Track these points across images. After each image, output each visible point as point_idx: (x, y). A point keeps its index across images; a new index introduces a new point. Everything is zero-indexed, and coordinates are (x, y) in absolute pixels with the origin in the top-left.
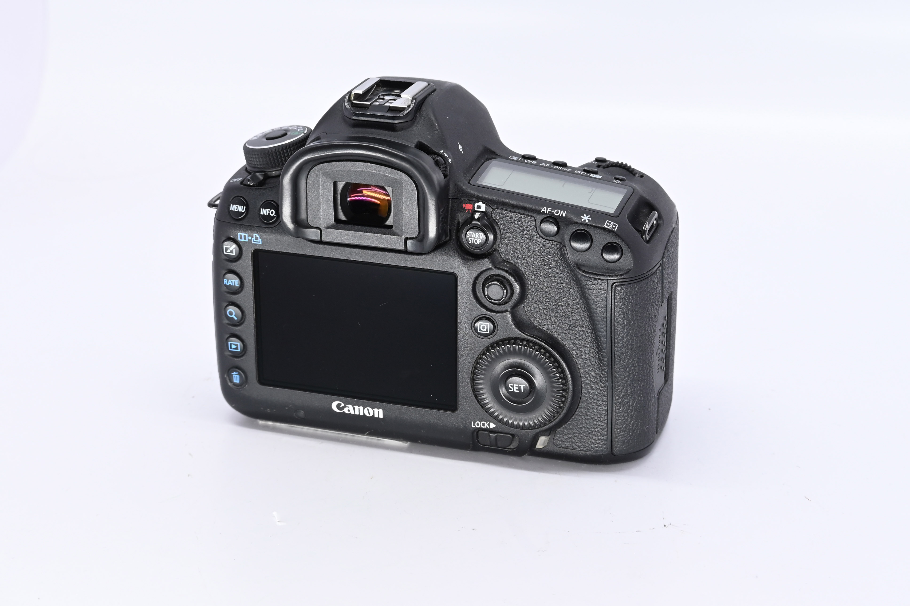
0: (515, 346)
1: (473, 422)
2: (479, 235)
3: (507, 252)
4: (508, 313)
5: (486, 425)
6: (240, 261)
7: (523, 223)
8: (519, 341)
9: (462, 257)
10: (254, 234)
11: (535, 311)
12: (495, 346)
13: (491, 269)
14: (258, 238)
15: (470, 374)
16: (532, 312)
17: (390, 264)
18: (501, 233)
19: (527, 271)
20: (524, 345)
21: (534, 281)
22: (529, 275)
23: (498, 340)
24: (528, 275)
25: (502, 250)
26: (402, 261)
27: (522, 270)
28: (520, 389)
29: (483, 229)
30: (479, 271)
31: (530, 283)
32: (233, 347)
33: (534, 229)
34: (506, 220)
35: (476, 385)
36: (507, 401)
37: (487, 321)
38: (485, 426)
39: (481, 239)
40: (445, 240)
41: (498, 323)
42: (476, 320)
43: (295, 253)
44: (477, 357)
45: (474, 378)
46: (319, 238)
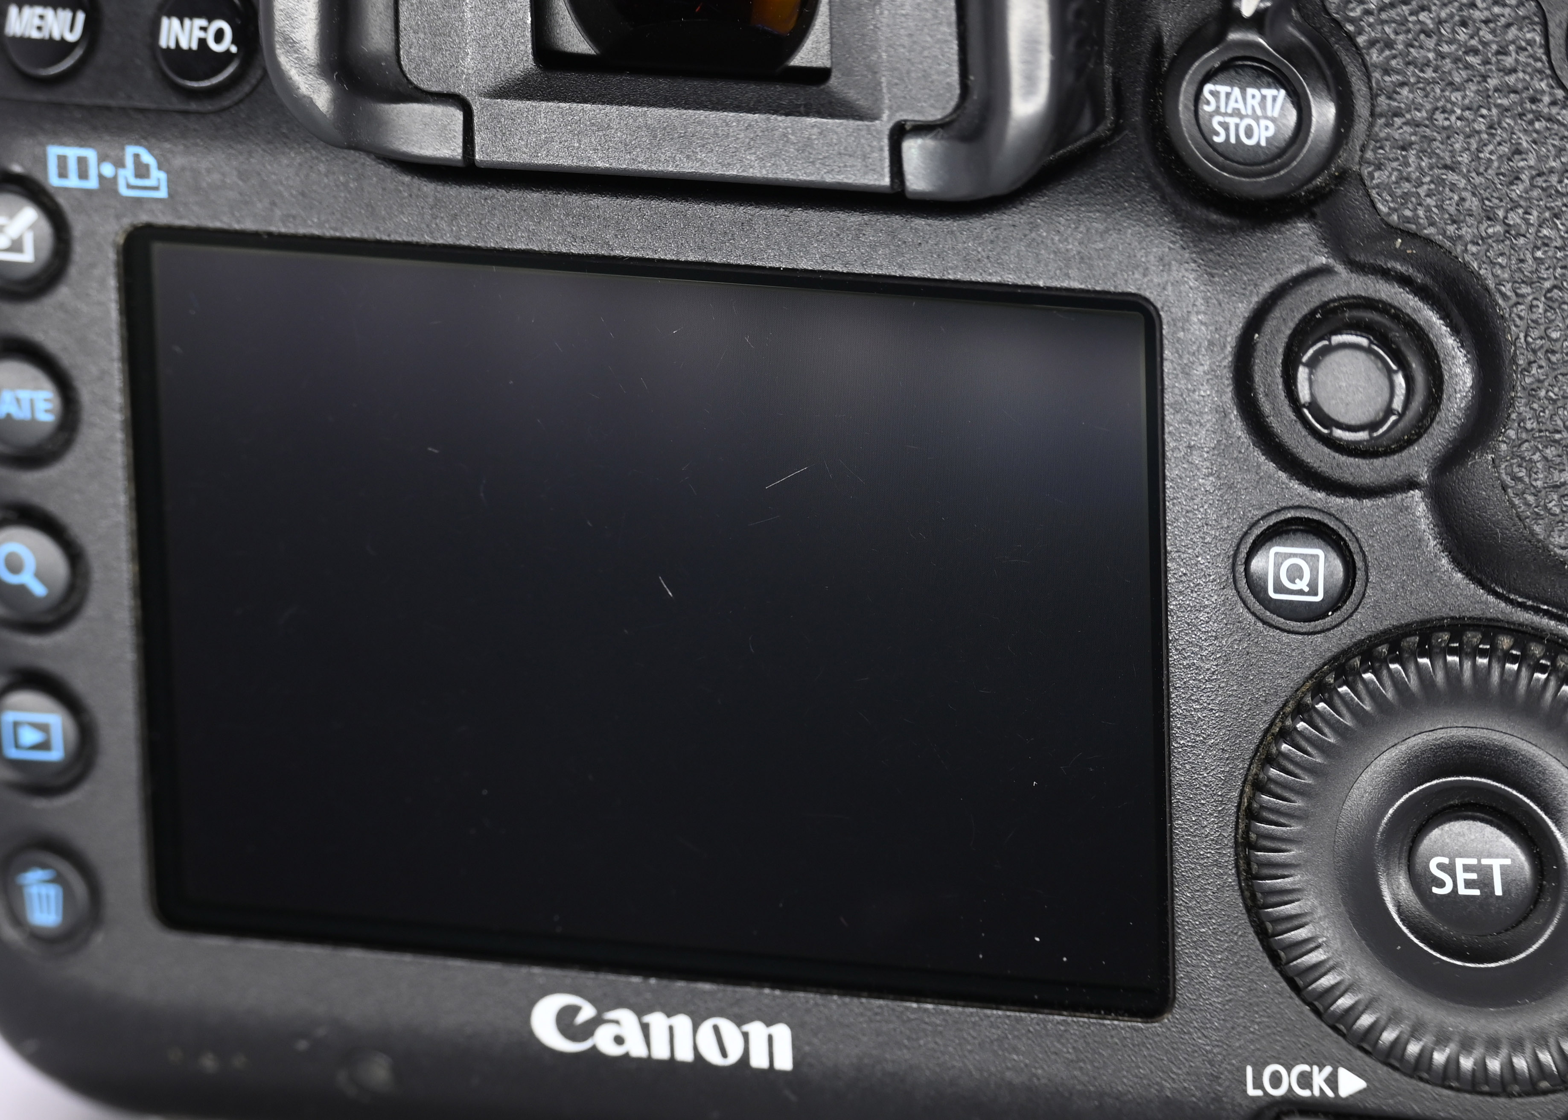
0: (1456, 659)
1: (1249, 1070)
2: (1264, 97)
3: (1407, 186)
4: (1417, 494)
5: (1319, 1079)
6: (63, 293)
7: (1481, 33)
8: (1473, 637)
9: (1182, 219)
10: (130, 151)
11: (1550, 483)
12: (1353, 668)
13: (1324, 271)
14: (147, 166)
15: (1233, 818)
16: (1535, 487)
17: (817, 268)
18: (1371, 88)
19: (1506, 276)
20: (1499, 653)
21: (1542, 328)
22: (1517, 295)
23: (1369, 637)
24: (1514, 299)
25: (1380, 177)
26: (876, 251)
27: (1482, 272)
28: (1484, 882)
29: (1284, 70)
30: (1267, 287)
31: (1526, 336)
32: (29, 737)
33: (1540, 60)
34: (1394, 21)
35: (1266, 871)
36: (1421, 945)
37: (1311, 537)
38: (1311, 1090)
39: (1273, 120)
40: (1094, 135)
41: (1366, 549)
42: (1258, 537)
43: (338, 234)
44: (1263, 727)
45: (1253, 836)
46: (460, 151)
